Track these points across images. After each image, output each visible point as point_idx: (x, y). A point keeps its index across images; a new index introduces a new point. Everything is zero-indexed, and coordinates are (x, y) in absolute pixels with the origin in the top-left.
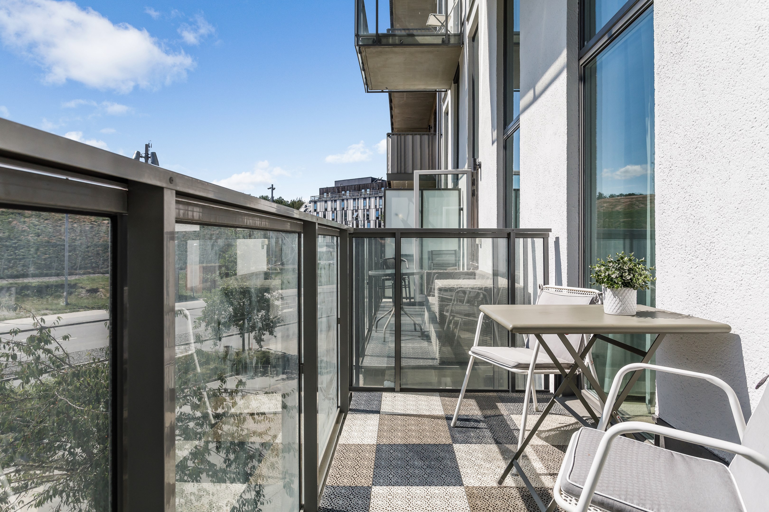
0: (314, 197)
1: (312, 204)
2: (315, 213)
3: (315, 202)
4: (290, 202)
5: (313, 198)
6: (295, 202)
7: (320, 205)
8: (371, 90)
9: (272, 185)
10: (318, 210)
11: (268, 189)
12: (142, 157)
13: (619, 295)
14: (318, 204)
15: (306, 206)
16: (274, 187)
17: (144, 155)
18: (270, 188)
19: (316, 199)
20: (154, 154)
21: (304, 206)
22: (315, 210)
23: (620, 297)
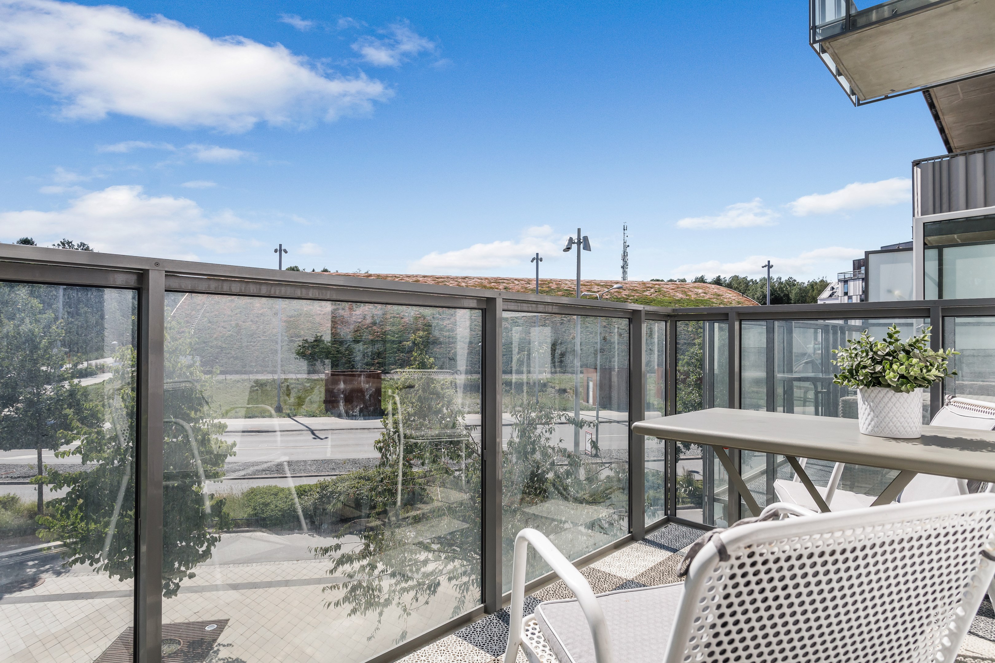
0: (844, 273)
1: (841, 285)
2: (846, 297)
3: (846, 282)
4: (806, 284)
5: (842, 277)
6: (816, 283)
7: (855, 286)
8: (865, 100)
9: (769, 262)
10: (851, 293)
11: (763, 267)
12: (574, 243)
13: (869, 400)
14: (851, 284)
15: (833, 288)
16: (771, 264)
17: (576, 241)
18: (765, 266)
19: (847, 276)
20: (586, 238)
21: (829, 288)
22: (846, 294)
23: (872, 404)
